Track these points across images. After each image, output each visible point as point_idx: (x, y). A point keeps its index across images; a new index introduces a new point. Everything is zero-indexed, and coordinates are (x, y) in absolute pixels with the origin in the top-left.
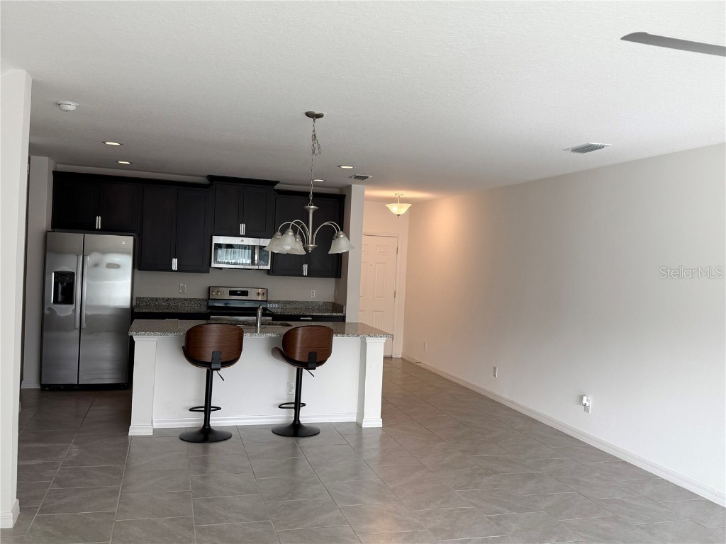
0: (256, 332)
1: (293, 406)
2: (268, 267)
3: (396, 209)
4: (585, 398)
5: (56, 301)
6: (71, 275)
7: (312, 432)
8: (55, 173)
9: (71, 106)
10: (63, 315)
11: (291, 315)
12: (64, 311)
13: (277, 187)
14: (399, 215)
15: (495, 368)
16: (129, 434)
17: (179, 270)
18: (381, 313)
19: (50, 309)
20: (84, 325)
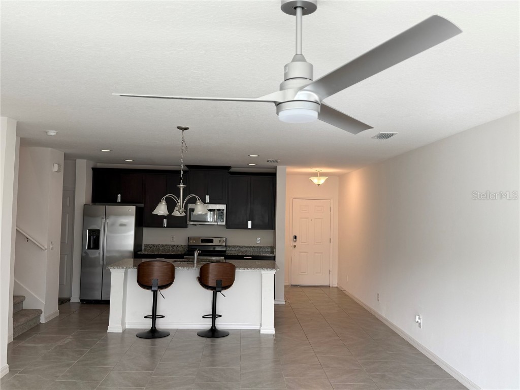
0: (194, 267)
1: (211, 316)
2: (224, 223)
3: (316, 180)
4: (417, 317)
5: (89, 248)
6: (98, 231)
7: (224, 334)
8: (93, 169)
9: (52, 133)
10: (93, 256)
11: (238, 255)
12: (94, 254)
13: (232, 170)
14: (319, 185)
15: (378, 295)
16: (108, 331)
17: (168, 227)
18: (305, 254)
19: (86, 253)
20: (105, 262)
